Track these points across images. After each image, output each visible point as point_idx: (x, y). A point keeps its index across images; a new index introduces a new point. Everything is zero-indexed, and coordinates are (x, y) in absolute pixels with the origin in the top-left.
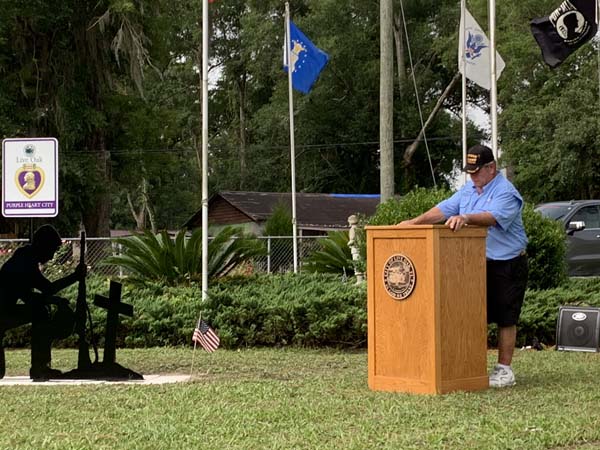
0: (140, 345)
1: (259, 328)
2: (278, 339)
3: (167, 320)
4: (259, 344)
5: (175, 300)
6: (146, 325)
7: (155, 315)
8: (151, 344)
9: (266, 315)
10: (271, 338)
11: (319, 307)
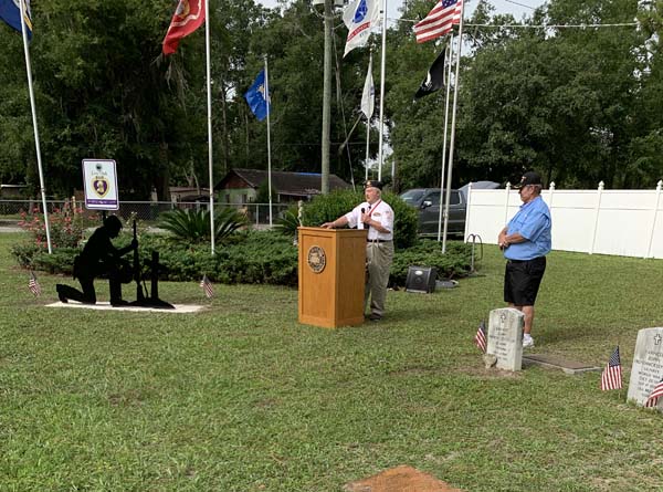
0: (178, 280)
1: (244, 273)
2: (255, 280)
3: (191, 266)
4: (244, 282)
5: (196, 253)
6: (180, 269)
7: (185, 263)
8: (183, 280)
9: (247, 265)
10: (251, 279)
11: (277, 262)
